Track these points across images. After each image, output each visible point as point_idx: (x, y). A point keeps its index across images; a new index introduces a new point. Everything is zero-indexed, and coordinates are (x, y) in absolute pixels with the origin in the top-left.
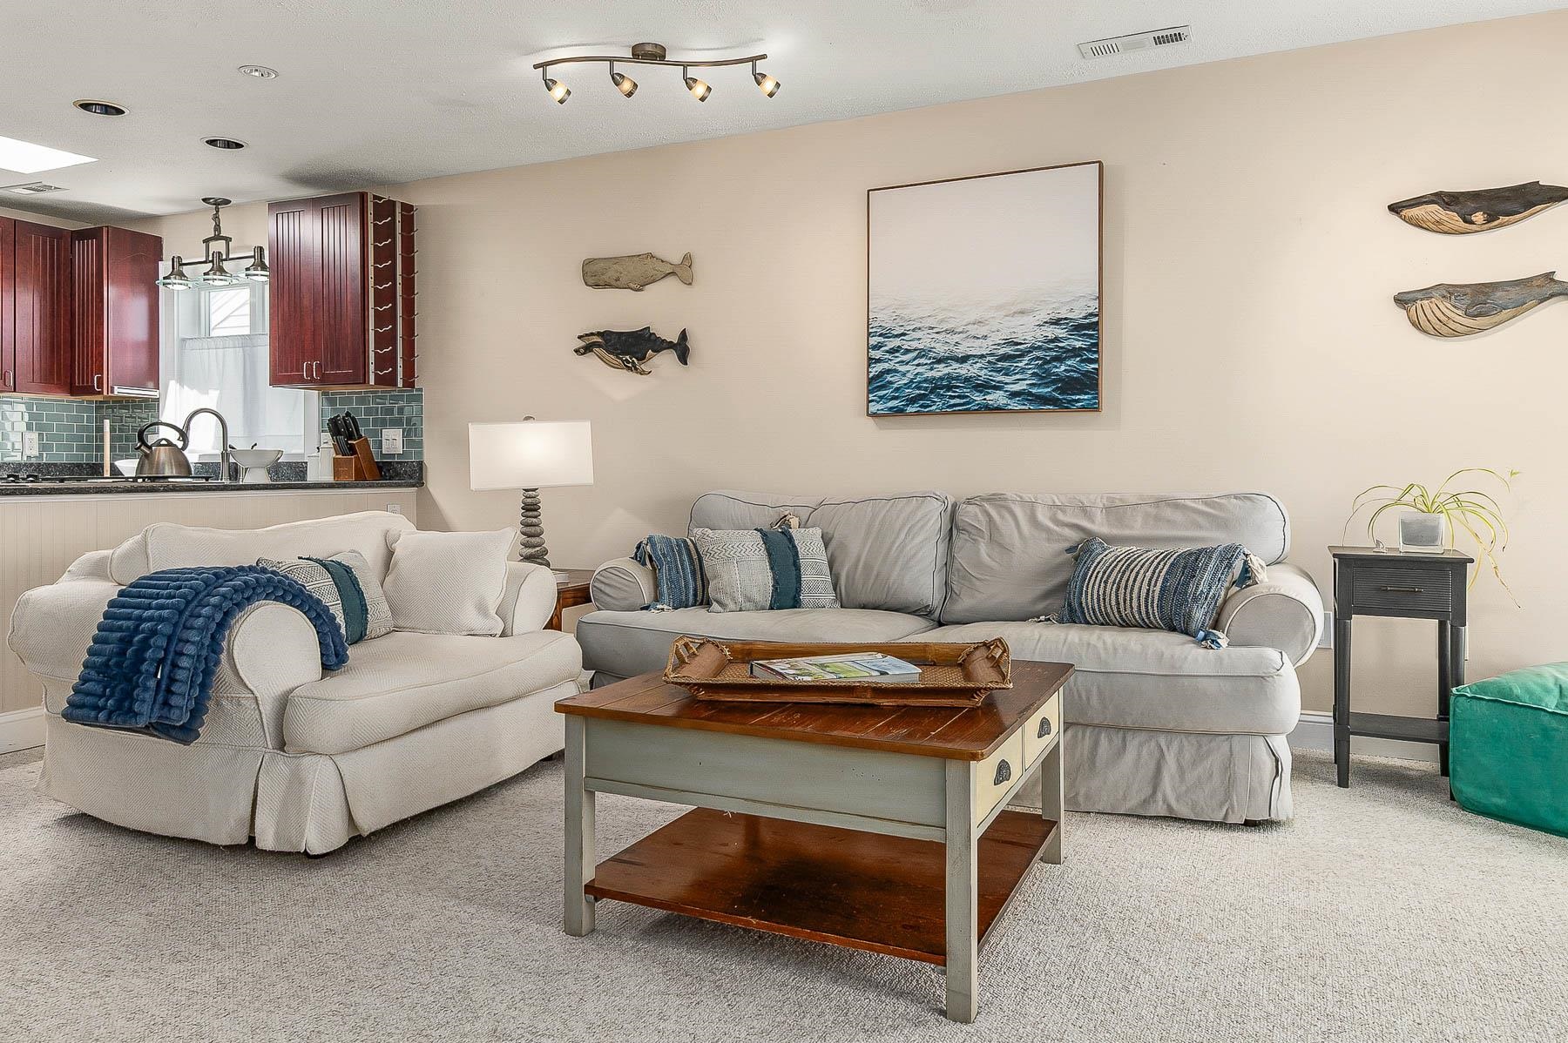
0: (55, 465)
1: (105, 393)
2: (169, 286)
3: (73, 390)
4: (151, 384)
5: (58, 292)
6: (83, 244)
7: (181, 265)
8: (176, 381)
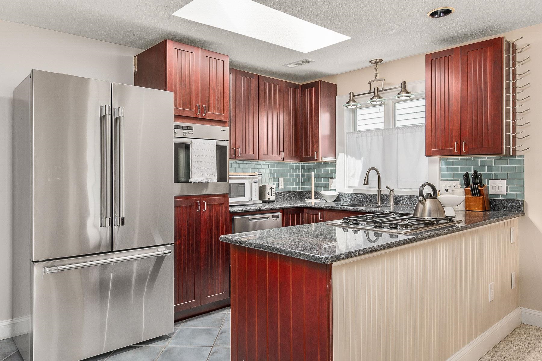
1: (319, 161)
2: (348, 107)
3: (302, 159)
4: (332, 155)
6: (308, 91)
7: (354, 96)
8: (345, 153)
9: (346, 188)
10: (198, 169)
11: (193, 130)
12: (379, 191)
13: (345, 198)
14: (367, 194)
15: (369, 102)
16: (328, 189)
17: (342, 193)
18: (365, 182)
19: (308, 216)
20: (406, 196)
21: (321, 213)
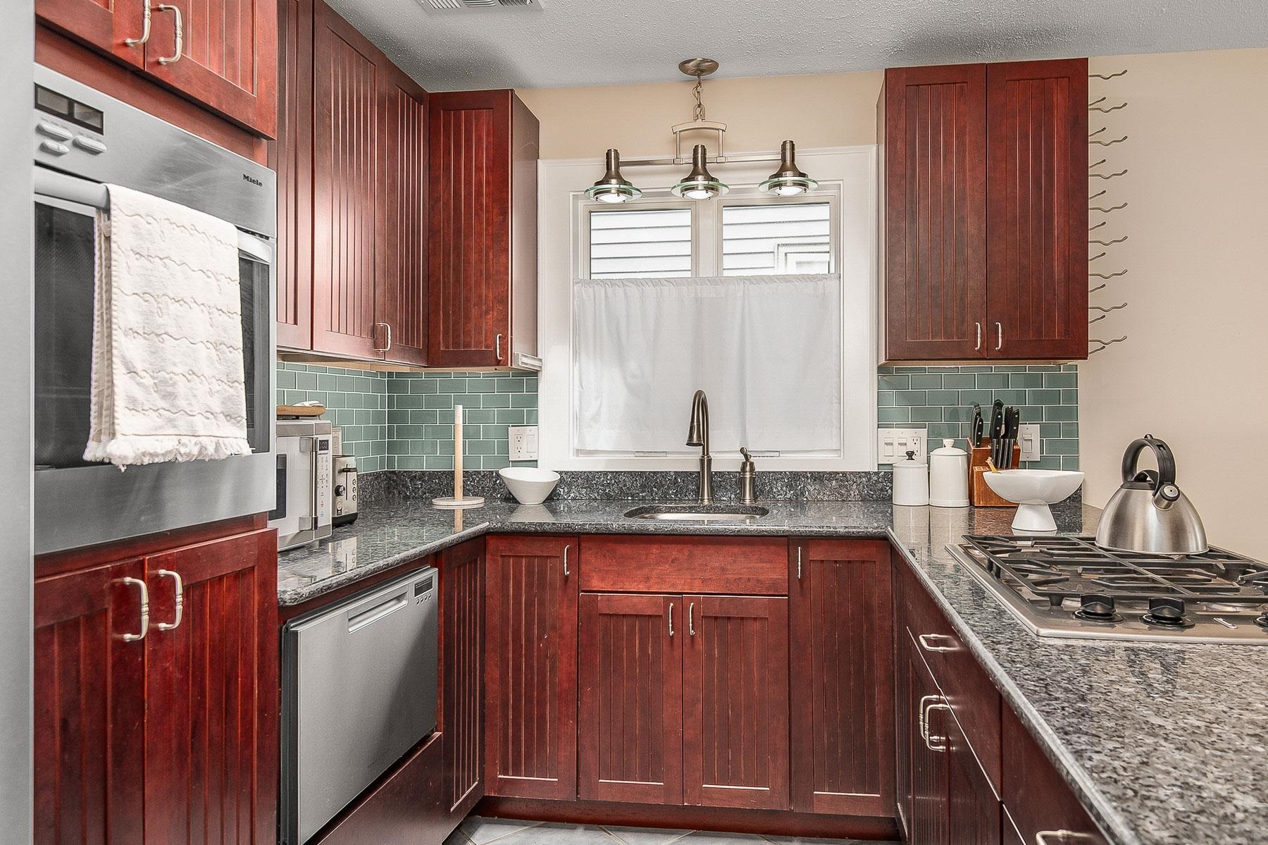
1: (509, 365)
6: (458, 119)
7: (620, 164)
8: (568, 347)
11: (100, 129)
12: (706, 460)
15: (677, 192)
19: (505, 564)
21: (568, 551)
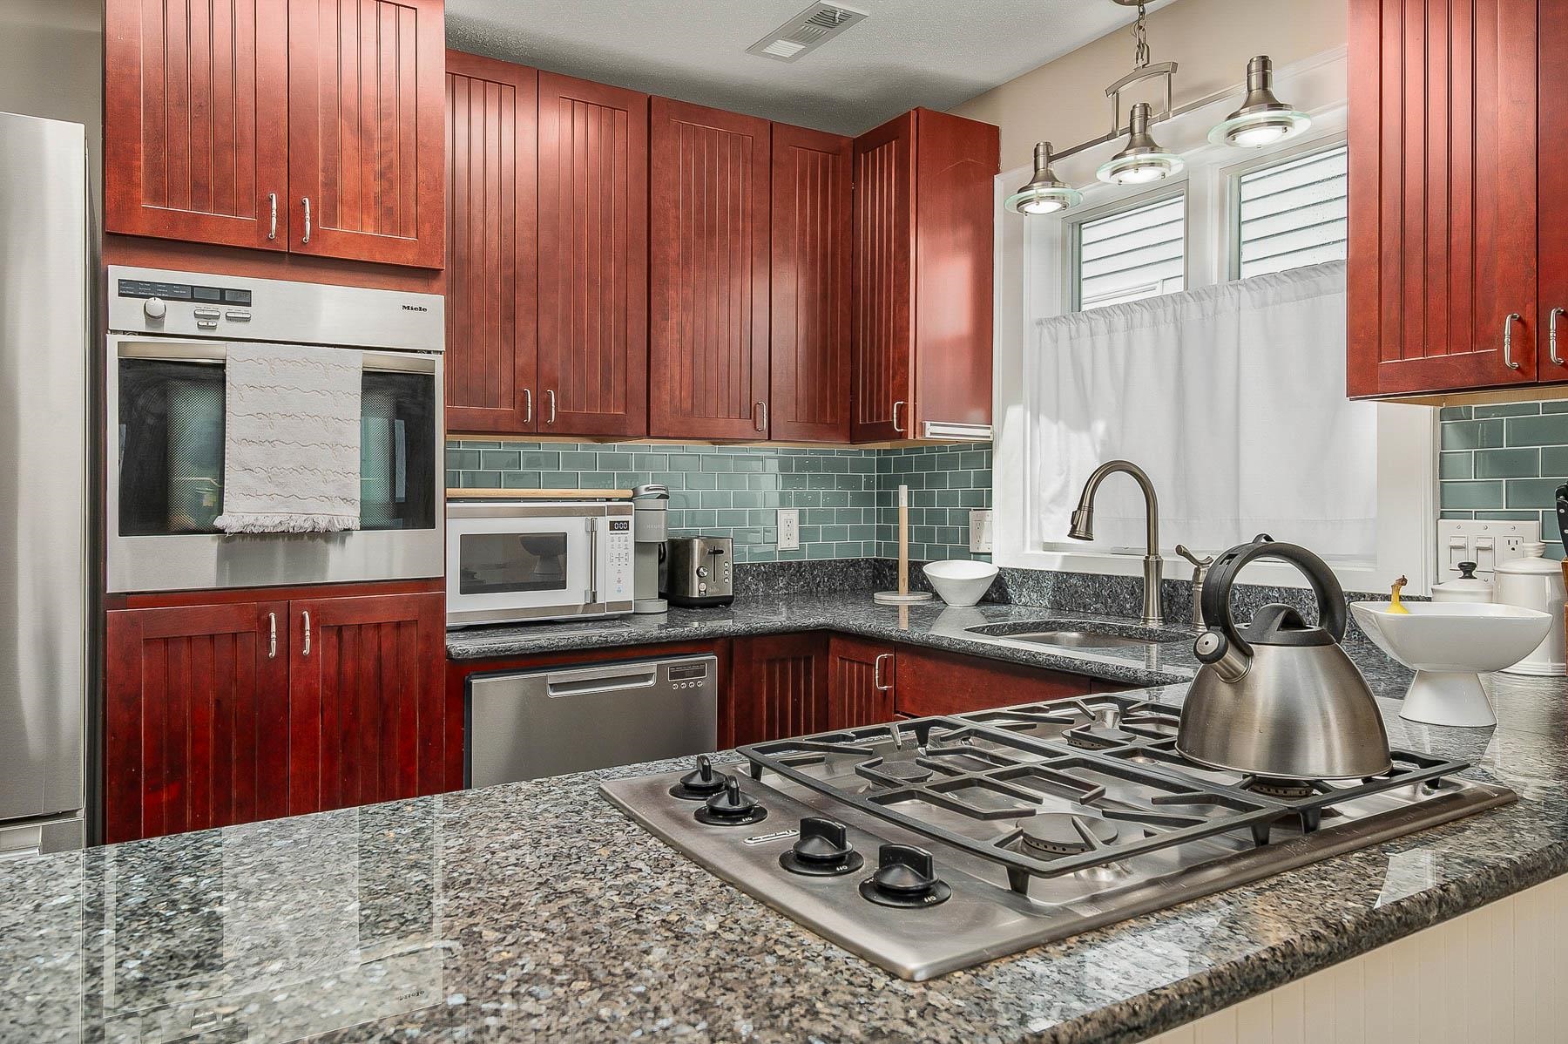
0: (821, 563)
1: (911, 437)
3: (856, 434)
4: (978, 414)
5: (834, 255)
6: (873, 157)
7: (1050, 159)
8: (1025, 408)
9: (1031, 548)
10: (263, 474)
11: (249, 304)
12: (1152, 562)
13: (1025, 593)
14: (1108, 577)
16: (965, 554)
17: (1012, 570)
18: (1074, 528)
19: (843, 667)
20: (1272, 589)
21: (884, 662)
